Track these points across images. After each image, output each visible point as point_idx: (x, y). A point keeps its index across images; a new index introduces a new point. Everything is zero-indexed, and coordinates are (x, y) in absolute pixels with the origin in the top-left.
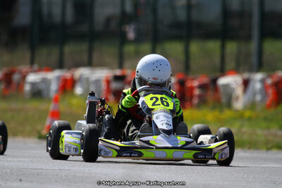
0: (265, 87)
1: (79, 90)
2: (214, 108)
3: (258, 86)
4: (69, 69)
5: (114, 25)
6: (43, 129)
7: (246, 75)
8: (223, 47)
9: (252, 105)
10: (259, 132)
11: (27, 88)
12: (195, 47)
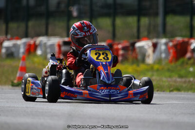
0: (168, 48)
1: (39, 52)
2: (133, 63)
3: (163, 47)
4: (32, 37)
5: (63, 6)
6: (15, 79)
7: (155, 40)
8: (139, 21)
9: (159, 61)
10: (164, 79)
11: (4, 51)
12: (119, 21)
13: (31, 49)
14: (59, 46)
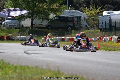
13: (110, 39)
14: (117, 39)
